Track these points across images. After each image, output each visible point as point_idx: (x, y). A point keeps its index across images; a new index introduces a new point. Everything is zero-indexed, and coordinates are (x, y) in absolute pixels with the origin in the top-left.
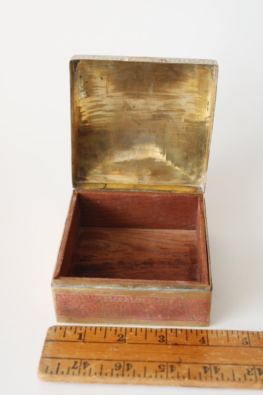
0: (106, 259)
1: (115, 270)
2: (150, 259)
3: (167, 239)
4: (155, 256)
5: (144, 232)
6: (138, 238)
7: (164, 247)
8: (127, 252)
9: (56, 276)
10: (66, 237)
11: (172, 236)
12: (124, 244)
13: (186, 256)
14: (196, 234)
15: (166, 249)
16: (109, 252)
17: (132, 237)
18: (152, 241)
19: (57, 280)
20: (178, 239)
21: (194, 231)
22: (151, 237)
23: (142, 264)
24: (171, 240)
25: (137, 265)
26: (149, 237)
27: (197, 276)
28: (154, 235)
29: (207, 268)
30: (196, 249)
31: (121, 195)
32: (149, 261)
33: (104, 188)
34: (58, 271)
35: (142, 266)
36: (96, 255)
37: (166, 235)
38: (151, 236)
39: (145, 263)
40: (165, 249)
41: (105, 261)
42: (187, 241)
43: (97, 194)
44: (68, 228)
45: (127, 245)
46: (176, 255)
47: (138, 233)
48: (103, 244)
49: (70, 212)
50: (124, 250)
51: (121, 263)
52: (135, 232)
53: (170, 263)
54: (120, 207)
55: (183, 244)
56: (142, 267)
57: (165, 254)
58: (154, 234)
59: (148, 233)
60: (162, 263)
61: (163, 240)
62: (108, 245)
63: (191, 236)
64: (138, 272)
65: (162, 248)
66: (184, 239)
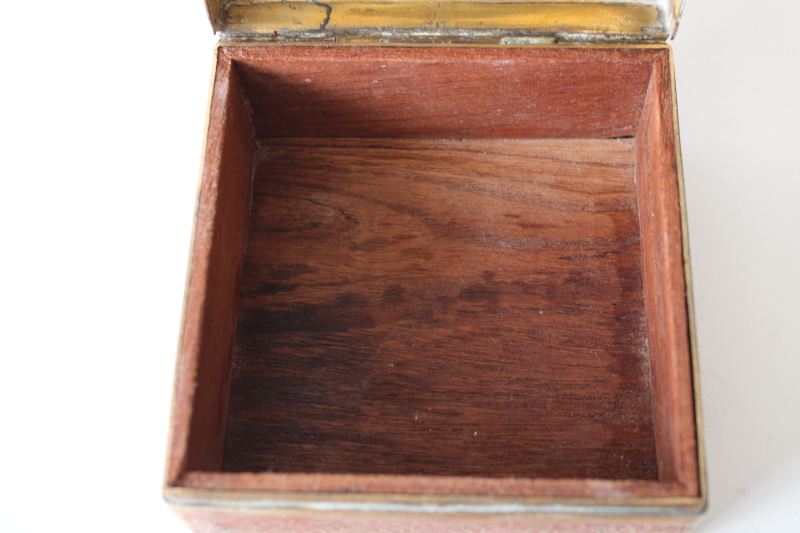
0: (346, 282)
1: (376, 330)
2: (489, 275)
3: (540, 184)
4: (504, 258)
5: (465, 155)
6: (446, 182)
7: (532, 219)
8: (412, 244)
9: (174, 474)
10: (200, 285)
11: (557, 166)
12: (400, 209)
13: (603, 255)
14: (634, 159)
15: (540, 226)
16: (355, 247)
17: (426, 179)
18: (493, 193)
19: (178, 491)
20: (573, 180)
21: (628, 145)
22: (488, 174)
23: (461, 297)
24: (552, 186)
25: (445, 302)
26: (481, 175)
27: (641, 345)
28: (498, 166)
29: (688, 420)
30: (636, 226)
31: (385, 63)
32: (483, 282)
33: (322, 28)
34: (181, 452)
35: (461, 305)
36: (311, 263)
37: (537, 162)
38: (485, 170)
39: (470, 294)
40: (533, 226)
41: (344, 290)
42: (606, 191)
43: (298, 61)
44: (206, 236)
45: (412, 212)
46: (570, 254)
47: (444, 159)
48: (331, 213)
49: (208, 160)
50: (403, 238)
51: (394, 295)
52: (435, 154)
53: (551, 292)
54: (382, 92)
55: (591, 201)
56: (462, 313)
57: (536, 252)
58: (497, 159)
59: (479, 157)
60: (527, 289)
61: (528, 189)
62: (348, 218)
63: (619, 166)
64: (449, 332)
65: (524, 225)
66: (598, 181)
